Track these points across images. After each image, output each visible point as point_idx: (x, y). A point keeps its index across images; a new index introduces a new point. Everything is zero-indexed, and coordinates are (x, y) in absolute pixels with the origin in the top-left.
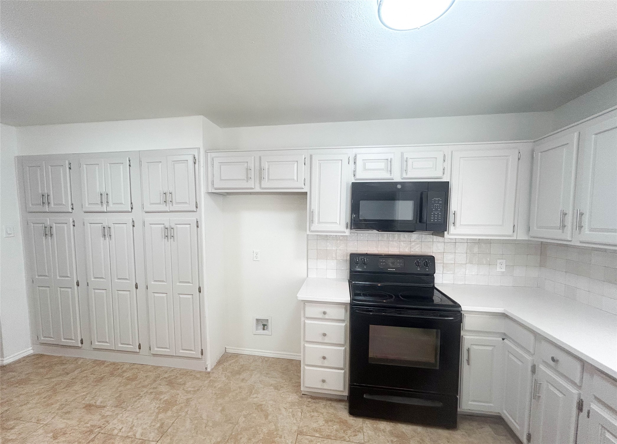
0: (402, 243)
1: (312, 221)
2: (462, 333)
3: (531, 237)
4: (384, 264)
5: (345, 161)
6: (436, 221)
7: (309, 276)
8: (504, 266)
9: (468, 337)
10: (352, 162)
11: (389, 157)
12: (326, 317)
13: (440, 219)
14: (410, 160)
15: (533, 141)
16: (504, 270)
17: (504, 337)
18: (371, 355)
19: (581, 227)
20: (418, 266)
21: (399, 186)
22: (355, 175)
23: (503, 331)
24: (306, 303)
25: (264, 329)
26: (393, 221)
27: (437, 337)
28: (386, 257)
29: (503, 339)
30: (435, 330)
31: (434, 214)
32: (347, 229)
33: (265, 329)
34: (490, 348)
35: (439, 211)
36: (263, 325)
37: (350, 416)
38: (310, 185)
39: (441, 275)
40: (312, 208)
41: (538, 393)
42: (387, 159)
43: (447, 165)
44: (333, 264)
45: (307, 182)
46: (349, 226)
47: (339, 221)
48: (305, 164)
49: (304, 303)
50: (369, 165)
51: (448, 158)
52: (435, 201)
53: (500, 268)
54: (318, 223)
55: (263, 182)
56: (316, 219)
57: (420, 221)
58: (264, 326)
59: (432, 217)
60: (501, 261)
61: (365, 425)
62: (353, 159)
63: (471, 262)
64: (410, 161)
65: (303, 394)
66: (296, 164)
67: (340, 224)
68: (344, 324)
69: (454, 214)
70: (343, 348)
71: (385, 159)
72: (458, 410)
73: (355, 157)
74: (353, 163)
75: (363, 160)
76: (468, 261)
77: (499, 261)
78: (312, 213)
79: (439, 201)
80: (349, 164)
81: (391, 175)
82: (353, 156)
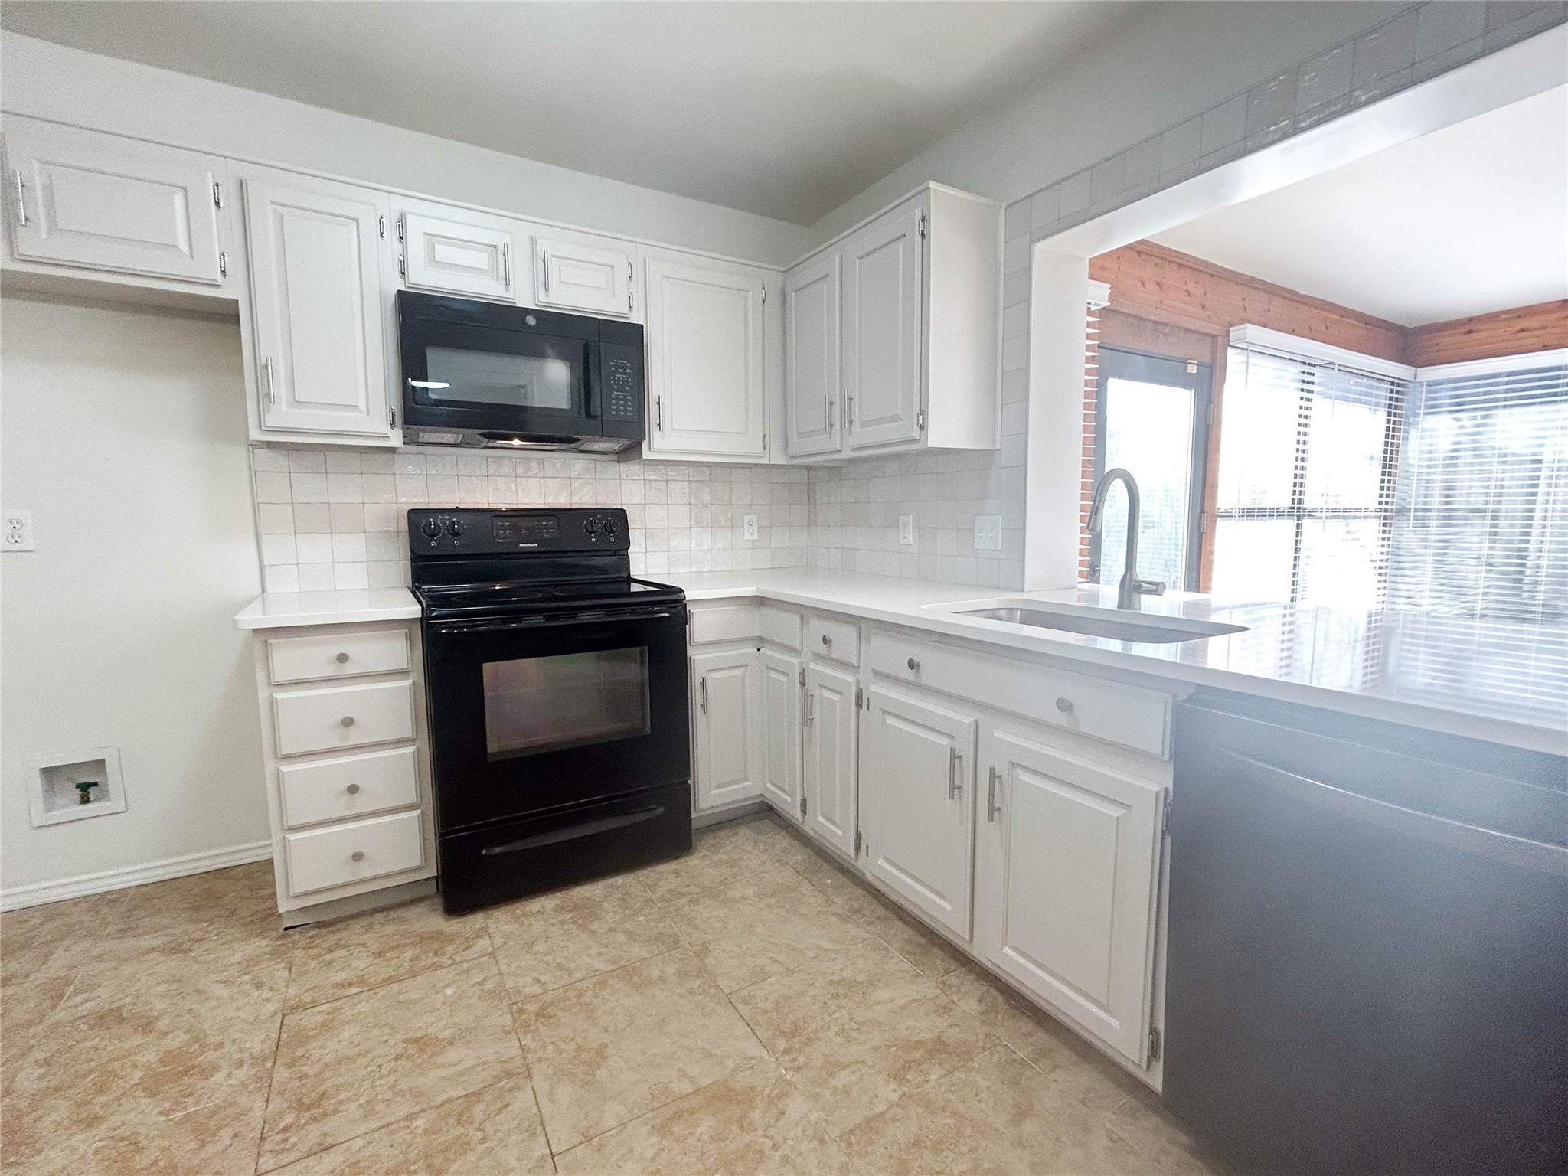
0: (550, 483)
1: (266, 397)
2: (690, 651)
3: (794, 457)
4: (508, 532)
5: (370, 228)
6: (622, 414)
7: (269, 590)
8: (755, 528)
9: (700, 657)
10: (390, 233)
11: (499, 240)
12: (349, 669)
13: (629, 411)
14: (554, 259)
15: (782, 269)
16: (755, 537)
17: (759, 646)
18: (492, 747)
19: (851, 422)
20: (593, 532)
21: (531, 320)
22: (403, 273)
23: (757, 634)
24: (269, 641)
25: (85, 800)
26: (523, 409)
27: (642, 663)
28: (511, 514)
29: (759, 650)
30: (637, 650)
31: (617, 398)
32: (392, 428)
33: (92, 799)
34: (739, 672)
35: (626, 391)
36: (78, 786)
37: (447, 920)
38: (246, 277)
39: (642, 557)
40: (263, 353)
41: (811, 715)
42: (495, 247)
43: (637, 287)
44: (353, 546)
45: (235, 265)
46: (399, 419)
47: (364, 403)
48: (218, 204)
49: (266, 641)
50: (443, 252)
51: (638, 272)
52: (617, 366)
53: (750, 534)
54: (289, 405)
55: (21, 233)
56: (281, 391)
57: (588, 415)
58: (86, 792)
59: (614, 405)
60: (750, 517)
61: (490, 922)
62: (394, 227)
63: (699, 523)
64: (553, 264)
65: (286, 929)
66: (178, 200)
67: (368, 409)
68: (407, 683)
69: (659, 403)
70: (412, 749)
71: (486, 245)
72: (694, 815)
73: (401, 220)
74: (396, 239)
75: (426, 234)
76: (693, 520)
77: (746, 518)
78: (264, 371)
79: (625, 368)
80: (382, 237)
81: (507, 290)
82: (396, 216)
